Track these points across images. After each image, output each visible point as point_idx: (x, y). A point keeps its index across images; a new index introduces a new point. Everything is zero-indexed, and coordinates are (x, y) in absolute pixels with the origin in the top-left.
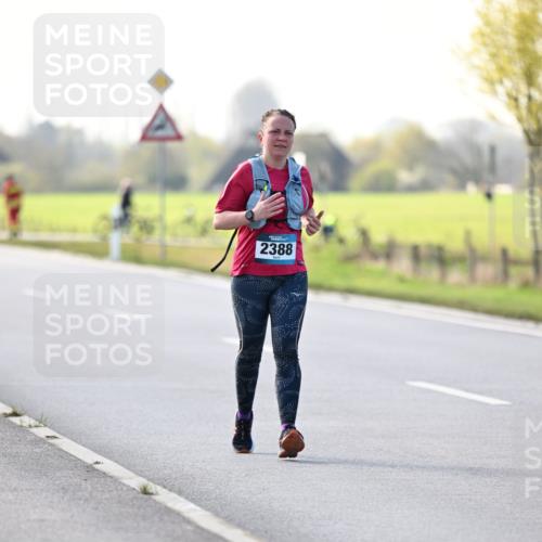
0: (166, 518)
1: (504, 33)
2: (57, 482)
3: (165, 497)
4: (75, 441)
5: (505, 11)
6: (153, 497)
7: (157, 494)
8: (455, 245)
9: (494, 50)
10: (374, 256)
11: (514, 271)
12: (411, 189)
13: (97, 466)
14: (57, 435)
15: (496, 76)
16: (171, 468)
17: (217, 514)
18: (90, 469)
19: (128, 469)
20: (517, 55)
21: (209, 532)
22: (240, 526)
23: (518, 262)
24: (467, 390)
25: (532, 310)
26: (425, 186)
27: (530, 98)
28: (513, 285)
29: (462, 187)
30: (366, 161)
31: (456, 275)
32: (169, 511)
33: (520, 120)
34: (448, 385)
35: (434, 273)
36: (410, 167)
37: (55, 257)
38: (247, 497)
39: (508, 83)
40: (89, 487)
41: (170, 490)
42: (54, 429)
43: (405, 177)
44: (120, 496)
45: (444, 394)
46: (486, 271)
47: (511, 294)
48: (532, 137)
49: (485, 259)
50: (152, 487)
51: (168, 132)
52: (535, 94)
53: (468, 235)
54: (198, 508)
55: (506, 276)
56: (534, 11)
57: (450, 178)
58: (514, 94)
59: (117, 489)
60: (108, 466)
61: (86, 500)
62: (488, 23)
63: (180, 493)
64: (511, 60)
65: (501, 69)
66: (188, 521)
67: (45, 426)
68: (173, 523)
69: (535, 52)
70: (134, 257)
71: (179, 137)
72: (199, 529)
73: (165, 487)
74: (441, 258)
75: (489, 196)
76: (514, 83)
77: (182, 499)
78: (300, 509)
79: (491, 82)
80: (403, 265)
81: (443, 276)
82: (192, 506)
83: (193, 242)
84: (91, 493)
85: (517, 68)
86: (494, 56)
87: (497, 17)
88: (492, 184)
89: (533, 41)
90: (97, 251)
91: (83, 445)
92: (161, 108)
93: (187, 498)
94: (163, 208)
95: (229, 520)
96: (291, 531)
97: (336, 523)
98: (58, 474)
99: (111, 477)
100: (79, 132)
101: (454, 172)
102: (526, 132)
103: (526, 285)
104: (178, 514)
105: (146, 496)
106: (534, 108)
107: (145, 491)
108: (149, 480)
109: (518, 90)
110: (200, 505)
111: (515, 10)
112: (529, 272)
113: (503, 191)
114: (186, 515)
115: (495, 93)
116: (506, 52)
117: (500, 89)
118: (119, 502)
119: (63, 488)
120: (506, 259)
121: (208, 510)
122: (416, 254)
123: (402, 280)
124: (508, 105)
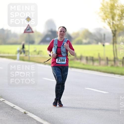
0: (30, 119)
1: (107, 8)
2: (5, 111)
3: (30, 114)
4: (9, 102)
5: (107, 3)
6: (27, 114)
7: (28, 114)
8: (96, 57)
9: (105, 12)
10: (77, 59)
11: (109, 62)
12: (86, 44)
13: (14, 107)
14: (5, 100)
15: (105, 18)
16: (31, 108)
17: (41, 118)
18: (12, 108)
19: (21, 108)
20: (110, 13)
21: (40, 122)
22: (47, 121)
23: (110, 61)
24: (99, 90)
25: (114, 71)
26: (89, 43)
27: (113, 23)
28: (109, 66)
29: (97, 43)
30: (76, 37)
31: (96, 63)
32: (30, 117)
33: (111, 28)
34: (94, 89)
35: (91, 63)
36: (86, 39)
37: (4, 59)
38: (48, 114)
39: (108, 20)
40: (12, 112)
41: (31, 113)
42: (4, 99)
43: (84, 41)
44: (19, 114)
45: (93, 91)
46: (103, 62)
47: (109, 68)
48: (113, 32)
49: (103, 60)
50: (27, 112)
51: (30, 31)
52: (114, 22)
53: (99, 54)
54: (37, 117)
55: (107, 64)
56: (114, 3)
57: (95, 41)
58: (109, 22)
59: (18, 112)
60: (17, 107)
61: (12, 115)
62: (103, 6)
63: (33, 113)
64: (109, 14)
65: (106, 16)
66: (35, 120)
67: (2, 98)
68: (32, 120)
69: (114, 13)
70: (22, 59)
71: (33, 32)
72: (37, 122)
73: (30, 112)
74: (93, 60)
75: (104, 45)
76: (109, 19)
77: (33, 115)
78: (60, 117)
79: (104, 19)
80: (84, 61)
81: (93, 64)
82: (36, 116)
83: (36, 56)
84: (13, 113)
85: (110, 16)
86: (105, 13)
87: (105, 4)
88: (104, 43)
89: (114, 10)
90: (14, 58)
91: (11, 103)
92: (29, 25)
93: (34, 115)
94: (29, 48)
95: (44, 120)
96: (58, 122)
97: (69, 120)
98: (5, 109)
99: (17, 110)
100: (10, 31)
101: (95, 40)
102: (112, 31)
103: (112, 66)
104: (33, 118)
105: (25, 114)
106: (114, 25)
107: (25, 113)
108: (26, 110)
109: (110, 21)
110: (37, 116)
111: (110, 3)
112: (113, 63)
113: (107, 44)
114: (34, 118)
115: (105, 22)
116: (107, 13)
117: (106, 21)
118: (19, 115)
119: (6, 112)
120: (108, 60)
121: (40, 117)
122: (87, 59)
123: (84, 64)
124: (108, 25)
